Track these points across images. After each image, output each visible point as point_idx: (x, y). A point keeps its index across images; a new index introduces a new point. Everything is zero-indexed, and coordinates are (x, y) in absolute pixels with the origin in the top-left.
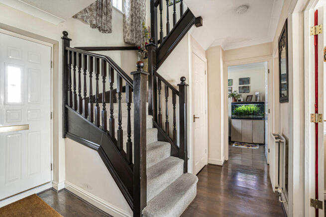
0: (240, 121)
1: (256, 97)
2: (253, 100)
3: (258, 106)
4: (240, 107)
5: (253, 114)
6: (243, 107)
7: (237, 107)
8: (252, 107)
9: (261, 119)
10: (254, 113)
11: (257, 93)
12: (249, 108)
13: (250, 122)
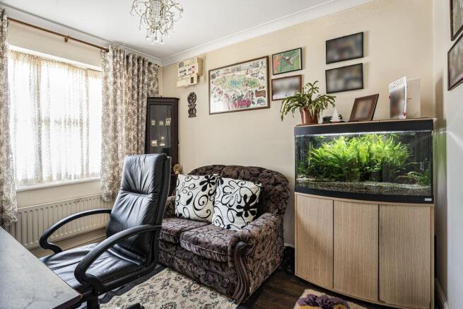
0: (325, 203)
1: (395, 100)
2: (382, 113)
3: (405, 140)
4: (327, 146)
5: (380, 177)
6: (339, 147)
7: (317, 144)
8: (379, 146)
9: (417, 199)
10: (386, 171)
11: (400, 85)
12: (363, 147)
13: (368, 209)
